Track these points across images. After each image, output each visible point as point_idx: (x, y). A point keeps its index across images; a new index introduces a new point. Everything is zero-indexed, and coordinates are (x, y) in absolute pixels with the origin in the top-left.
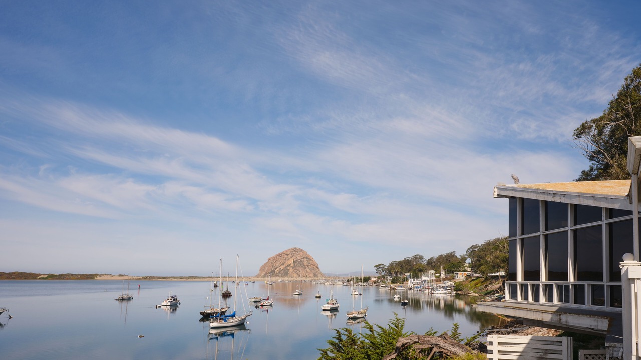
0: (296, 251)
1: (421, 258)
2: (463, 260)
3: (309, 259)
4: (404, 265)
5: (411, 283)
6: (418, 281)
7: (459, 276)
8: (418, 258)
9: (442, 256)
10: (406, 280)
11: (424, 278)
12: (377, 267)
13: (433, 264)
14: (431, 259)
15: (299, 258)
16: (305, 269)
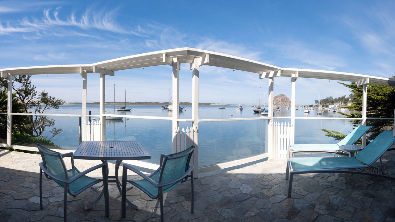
0: (282, 95)
1: (332, 98)
2: (348, 99)
3: (287, 99)
4: (326, 101)
5: (330, 107)
6: (333, 106)
7: (349, 104)
8: (331, 98)
9: (340, 97)
10: (328, 106)
11: (335, 105)
12: (315, 101)
13: (337, 100)
14: (336, 98)
15: (283, 98)
16: (286, 102)
